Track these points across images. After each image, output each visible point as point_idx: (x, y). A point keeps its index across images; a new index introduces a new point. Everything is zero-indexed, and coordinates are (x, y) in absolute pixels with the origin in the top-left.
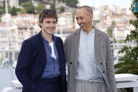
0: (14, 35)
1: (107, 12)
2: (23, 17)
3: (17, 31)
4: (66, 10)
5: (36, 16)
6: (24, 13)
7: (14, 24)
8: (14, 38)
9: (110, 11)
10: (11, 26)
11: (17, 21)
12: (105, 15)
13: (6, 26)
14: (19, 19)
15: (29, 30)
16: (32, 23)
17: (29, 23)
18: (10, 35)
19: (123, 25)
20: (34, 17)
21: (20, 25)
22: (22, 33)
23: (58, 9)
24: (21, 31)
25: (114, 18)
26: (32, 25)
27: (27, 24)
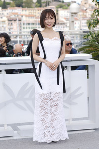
0: (5, 26)
1: (87, 6)
2: (13, 10)
3: (7, 22)
4: (50, 4)
5: (24, 9)
6: (14, 7)
7: (5, 16)
8: (5, 28)
9: (89, 5)
10: (2, 18)
11: (8, 14)
12: (85, 9)
14: (9, 11)
15: (17, 22)
16: (20, 15)
17: (18, 16)
18: (1, 25)
20: (23, 10)
21: (10, 17)
22: (12, 24)
23: (44, 3)
24: (10, 22)
26: (20, 17)
27: (16, 16)
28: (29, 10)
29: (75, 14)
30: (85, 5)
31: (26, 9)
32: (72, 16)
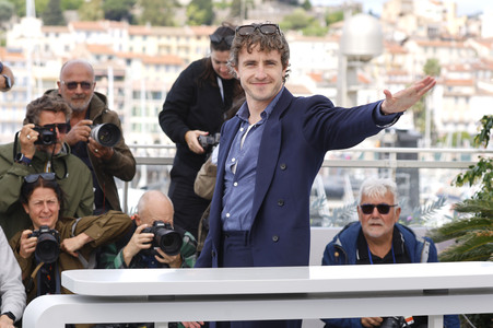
1: (408, 25)
2: (88, 33)
5: (135, 29)
6: (95, 19)
7: (54, 57)
9: (420, 22)
10: (41, 65)
11: (67, 48)
12: (399, 37)
13: (24, 64)
15: (109, 82)
16: (121, 56)
19: (466, 76)
20: (132, 36)
23: (223, 6)
25: (435, 48)
26: (121, 63)
27: (104, 58)
28: (159, 36)
29: (365, 60)
30: (402, 23)
31: (147, 28)
32: (351, 69)
